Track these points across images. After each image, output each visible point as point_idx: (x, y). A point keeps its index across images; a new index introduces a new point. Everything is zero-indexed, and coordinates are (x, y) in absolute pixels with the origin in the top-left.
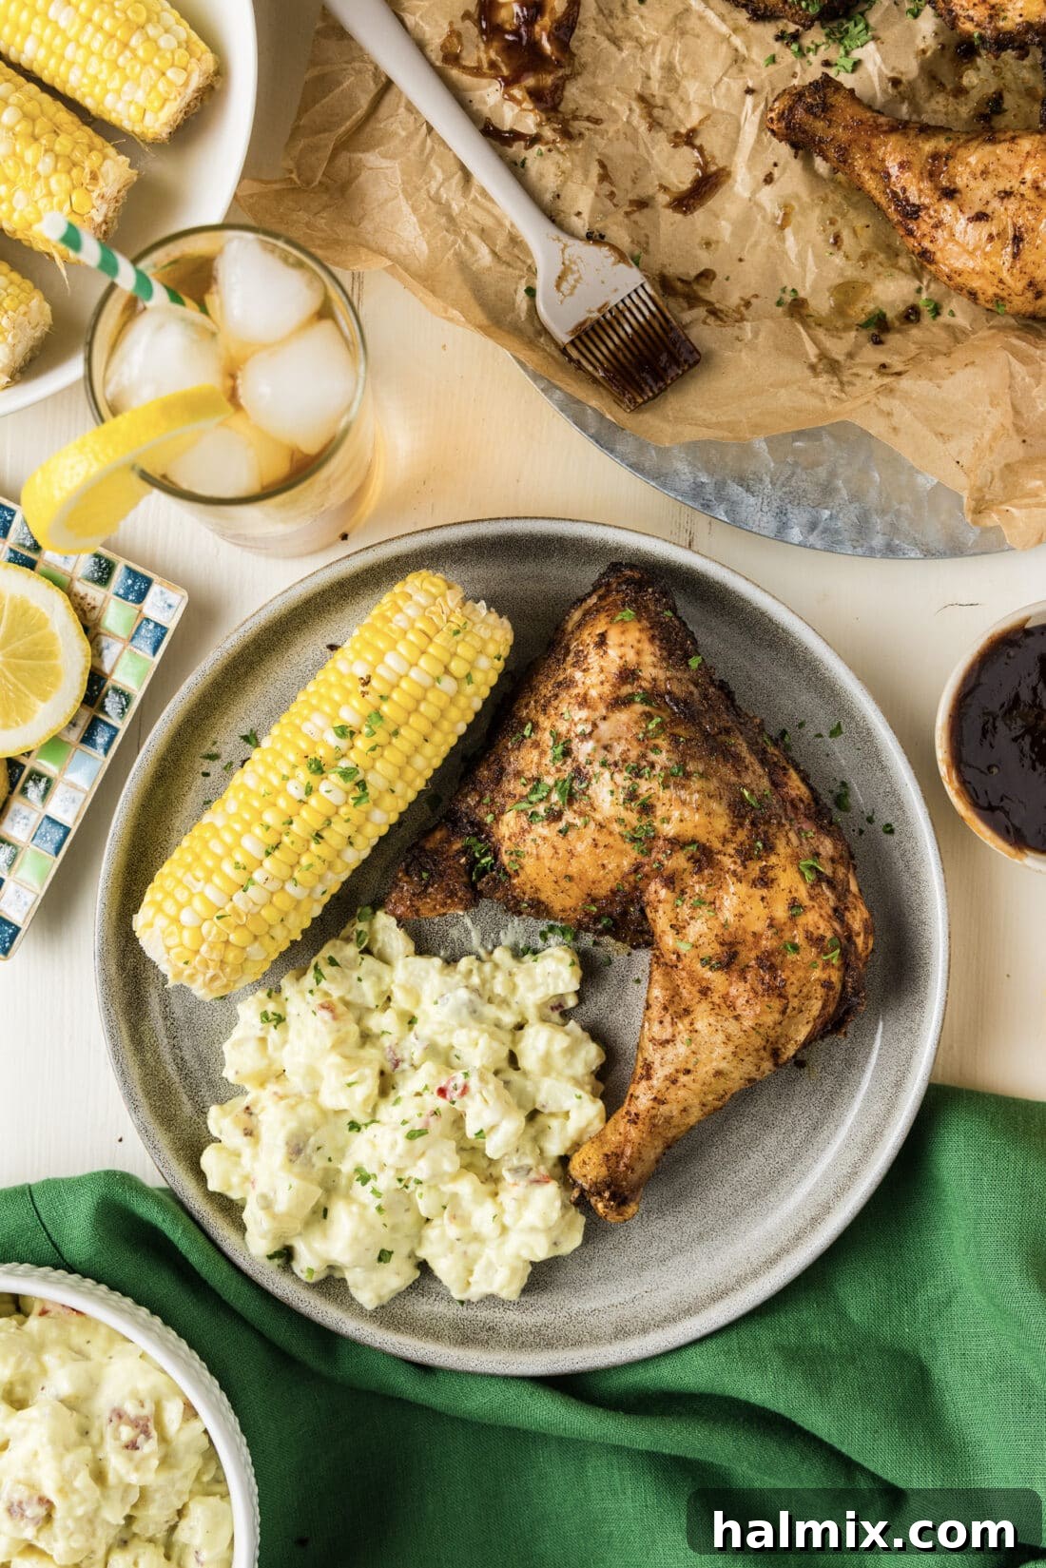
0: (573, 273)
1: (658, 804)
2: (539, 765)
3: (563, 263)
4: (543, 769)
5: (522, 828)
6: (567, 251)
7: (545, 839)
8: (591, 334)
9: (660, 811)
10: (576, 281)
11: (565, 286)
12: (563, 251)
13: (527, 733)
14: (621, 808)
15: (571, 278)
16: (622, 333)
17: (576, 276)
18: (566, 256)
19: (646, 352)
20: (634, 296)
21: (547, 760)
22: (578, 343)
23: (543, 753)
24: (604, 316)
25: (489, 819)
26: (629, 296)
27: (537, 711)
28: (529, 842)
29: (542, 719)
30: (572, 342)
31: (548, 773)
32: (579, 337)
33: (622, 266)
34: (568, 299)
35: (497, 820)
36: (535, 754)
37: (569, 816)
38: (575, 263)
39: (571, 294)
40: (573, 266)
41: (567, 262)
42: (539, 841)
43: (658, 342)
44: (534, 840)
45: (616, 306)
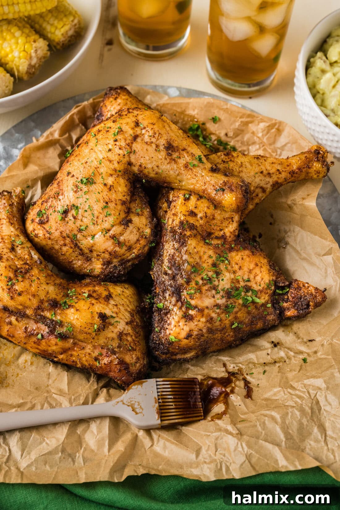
0: (134, 404)
1: (209, 264)
2: (240, 310)
3: (128, 406)
4: (240, 307)
5: (261, 293)
6: (125, 402)
7: (256, 283)
8: (163, 411)
9: (210, 261)
10: (139, 405)
11: (138, 410)
12: (124, 404)
13: (236, 324)
14: (223, 272)
15: (136, 406)
16: (170, 400)
17: (137, 404)
18: (126, 403)
19: (183, 396)
20: (159, 387)
21: (236, 310)
22: (163, 418)
23: (236, 313)
24: (159, 403)
25: (269, 305)
26: (157, 389)
27: (227, 330)
28: (262, 286)
29: (227, 326)
30: (161, 421)
31: (239, 304)
32: (161, 417)
33: (144, 384)
34: (144, 412)
35: (267, 303)
36: (239, 315)
37: (242, 284)
38: (131, 401)
39: (142, 410)
40: (132, 402)
41: (129, 404)
42: (258, 284)
43: (182, 390)
44: (260, 285)
45: (158, 396)
